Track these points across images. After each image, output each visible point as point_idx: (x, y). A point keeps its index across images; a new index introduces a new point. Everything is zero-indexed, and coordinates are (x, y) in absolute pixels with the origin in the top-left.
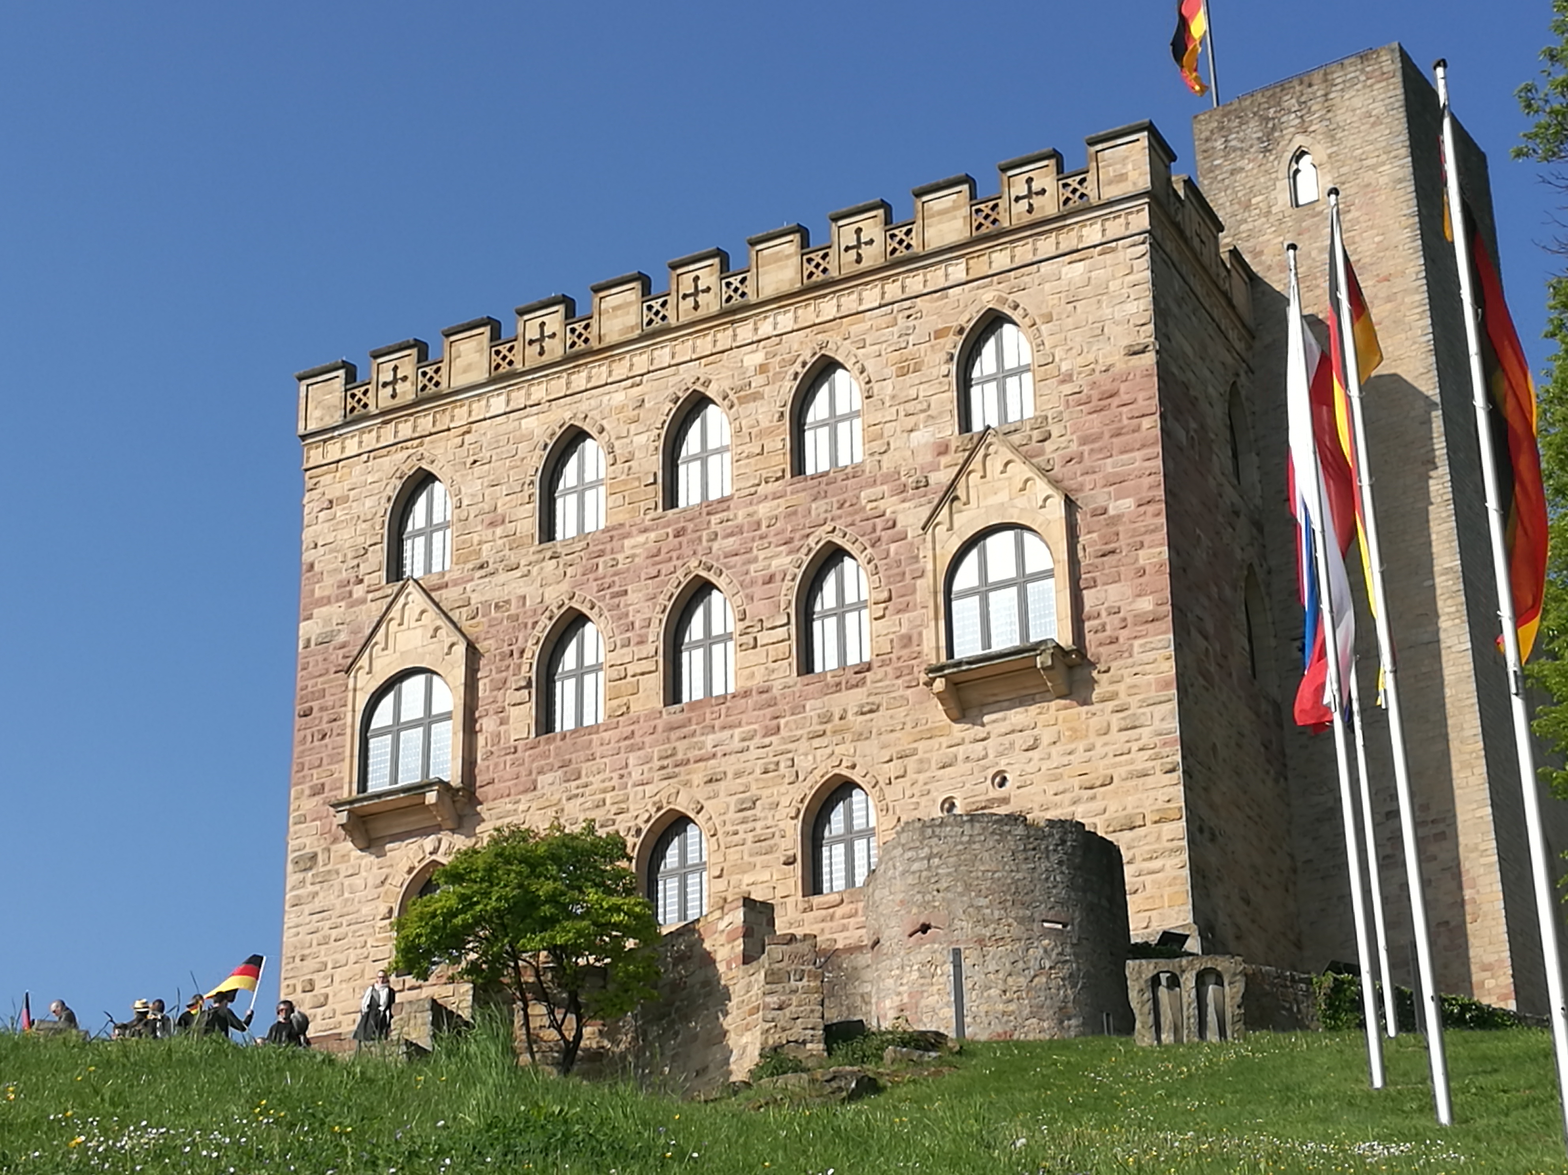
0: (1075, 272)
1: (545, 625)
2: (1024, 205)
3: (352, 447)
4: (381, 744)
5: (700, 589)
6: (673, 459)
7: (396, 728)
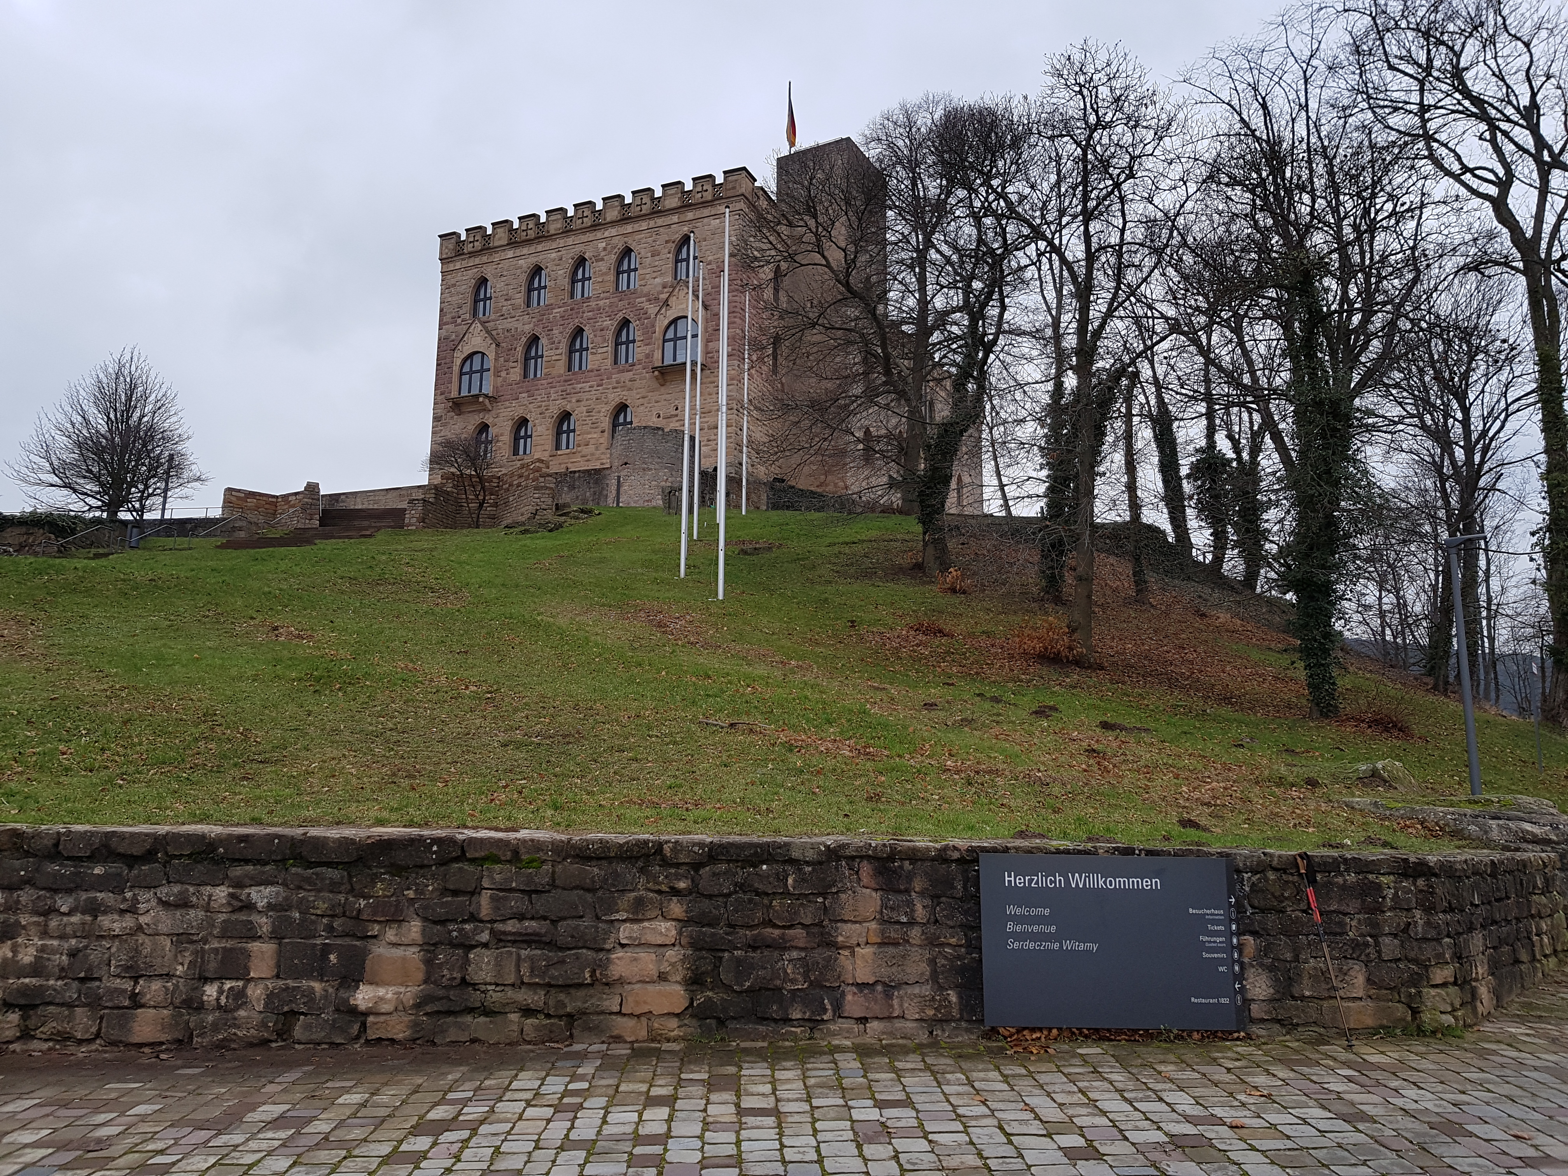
0: (716, 222)
3: (458, 265)
4: (466, 378)
5: (579, 332)
6: (574, 281)
7: (471, 372)
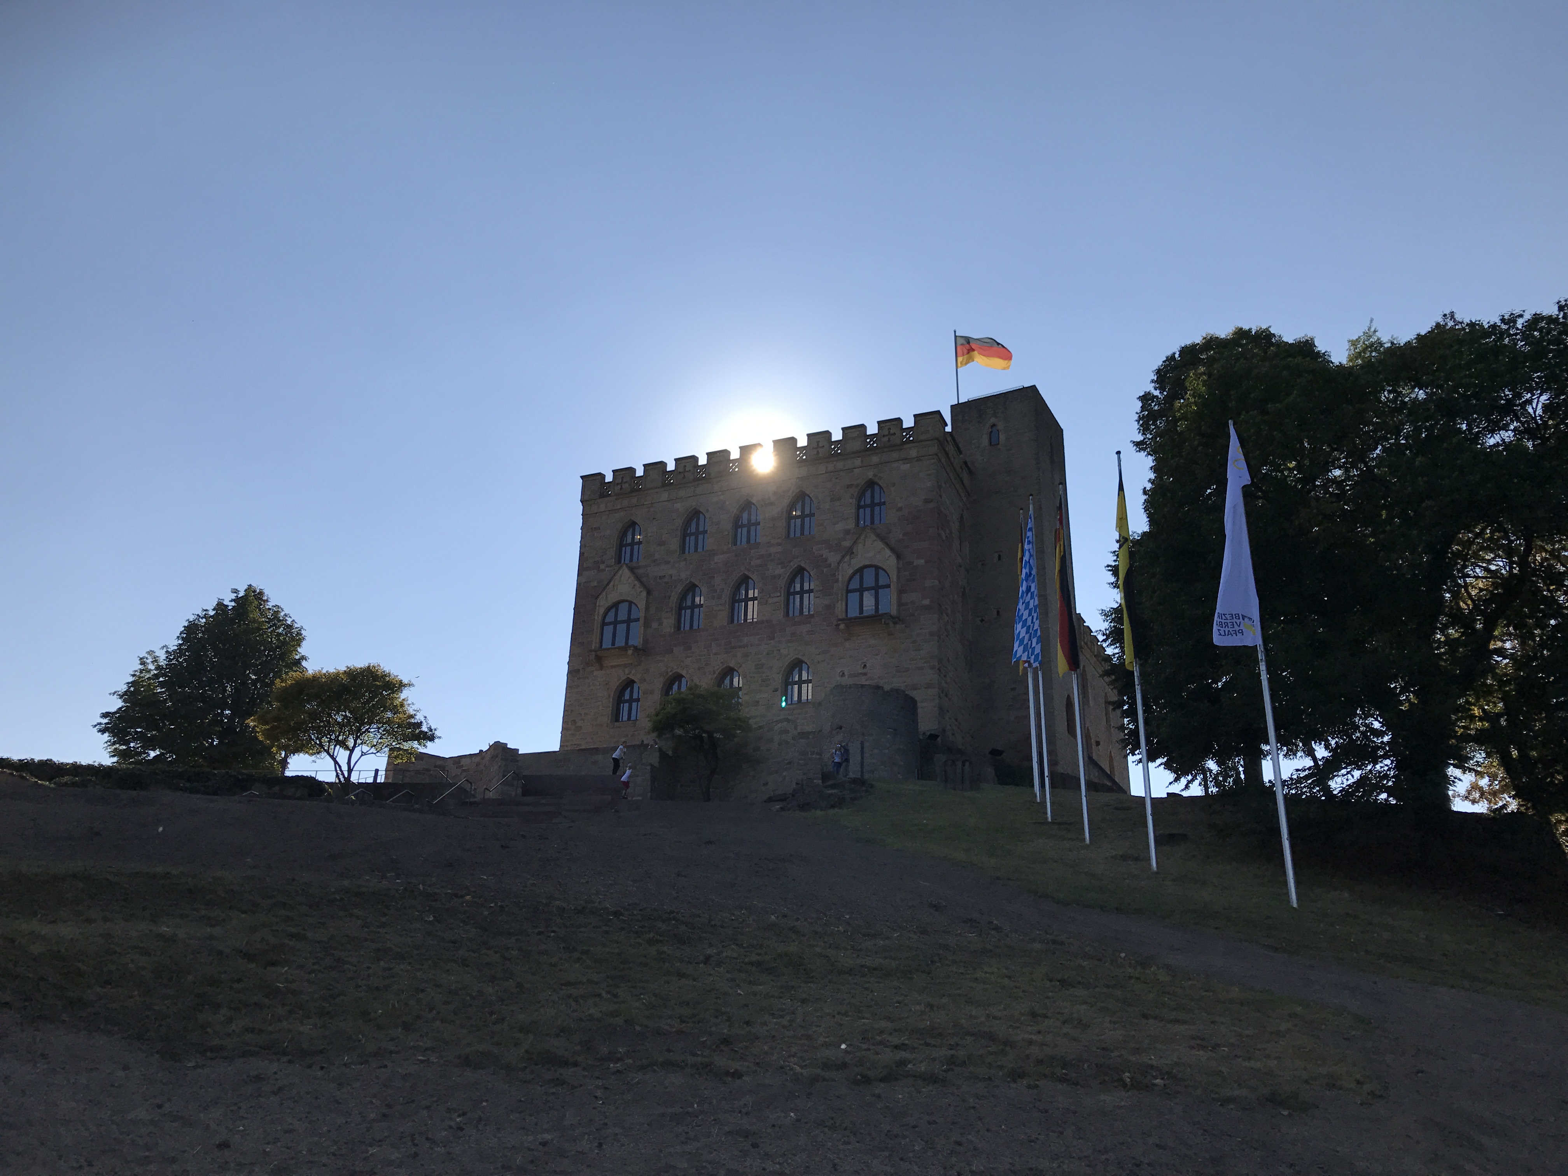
0: (906, 467)
1: (680, 588)
2: (886, 439)
3: (602, 507)
4: (608, 630)
5: (745, 579)
6: (736, 526)
7: (616, 623)
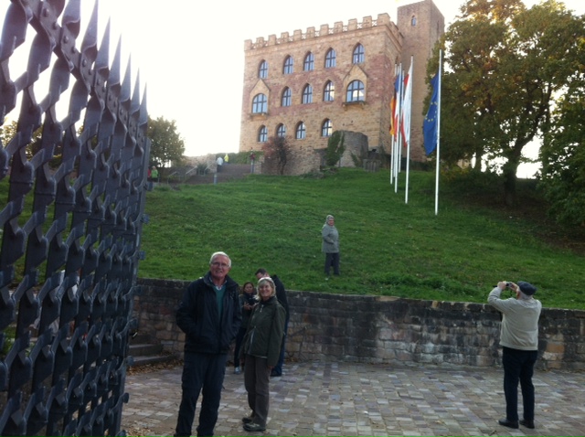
0: (373, 37)
1: (282, 88)
2: (365, 25)
3: (252, 54)
4: (255, 105)
5: (307, 85)
6: (305, 62)
7: (257, 103)
